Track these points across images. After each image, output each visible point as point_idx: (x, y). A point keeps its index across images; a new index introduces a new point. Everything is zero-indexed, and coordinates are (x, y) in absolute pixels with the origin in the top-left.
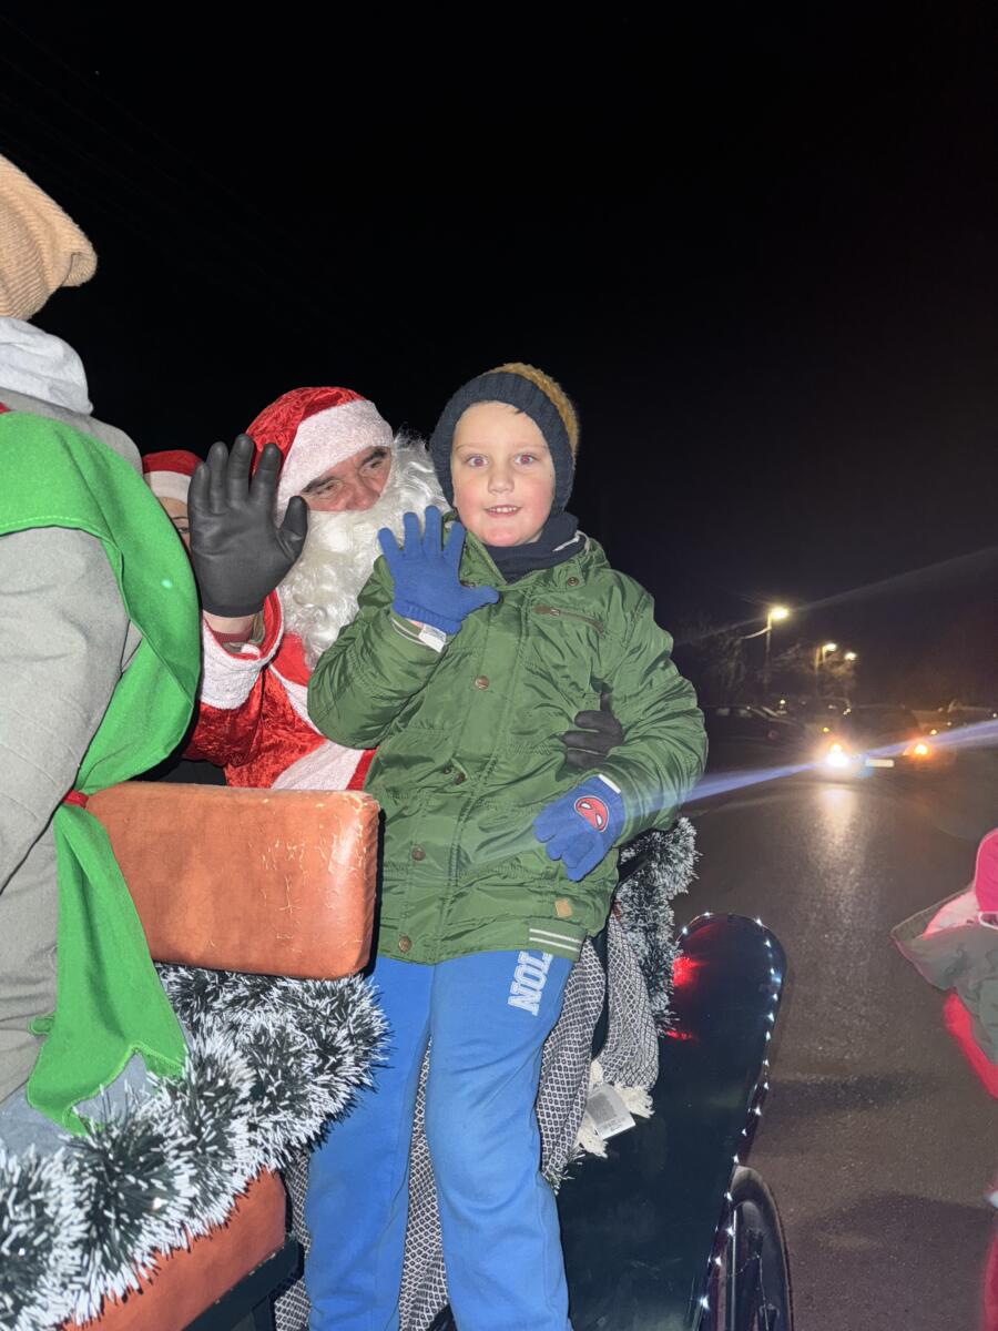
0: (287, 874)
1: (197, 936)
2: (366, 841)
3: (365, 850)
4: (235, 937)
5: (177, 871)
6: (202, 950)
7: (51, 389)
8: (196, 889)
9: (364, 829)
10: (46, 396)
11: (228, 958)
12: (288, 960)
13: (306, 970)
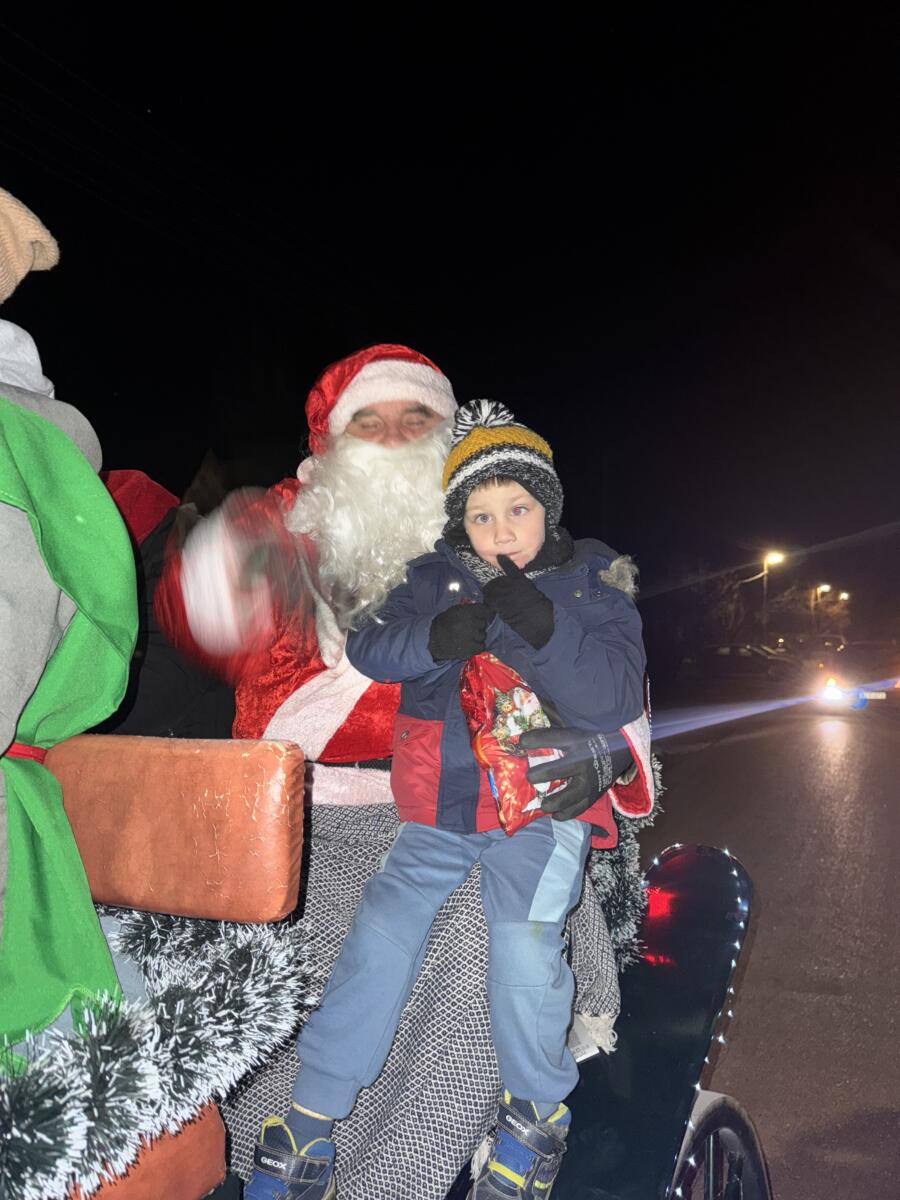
0: (214, 822)
1: (138, 879)
2: (289, 790)
3: (288, 798)
4: (171, 882)
5: (121, 821)
6: (142, 894)
8: (137, 836)
9: (287, 777)
11: (168, 904)
12: (219, 903)
13: (235, 915)
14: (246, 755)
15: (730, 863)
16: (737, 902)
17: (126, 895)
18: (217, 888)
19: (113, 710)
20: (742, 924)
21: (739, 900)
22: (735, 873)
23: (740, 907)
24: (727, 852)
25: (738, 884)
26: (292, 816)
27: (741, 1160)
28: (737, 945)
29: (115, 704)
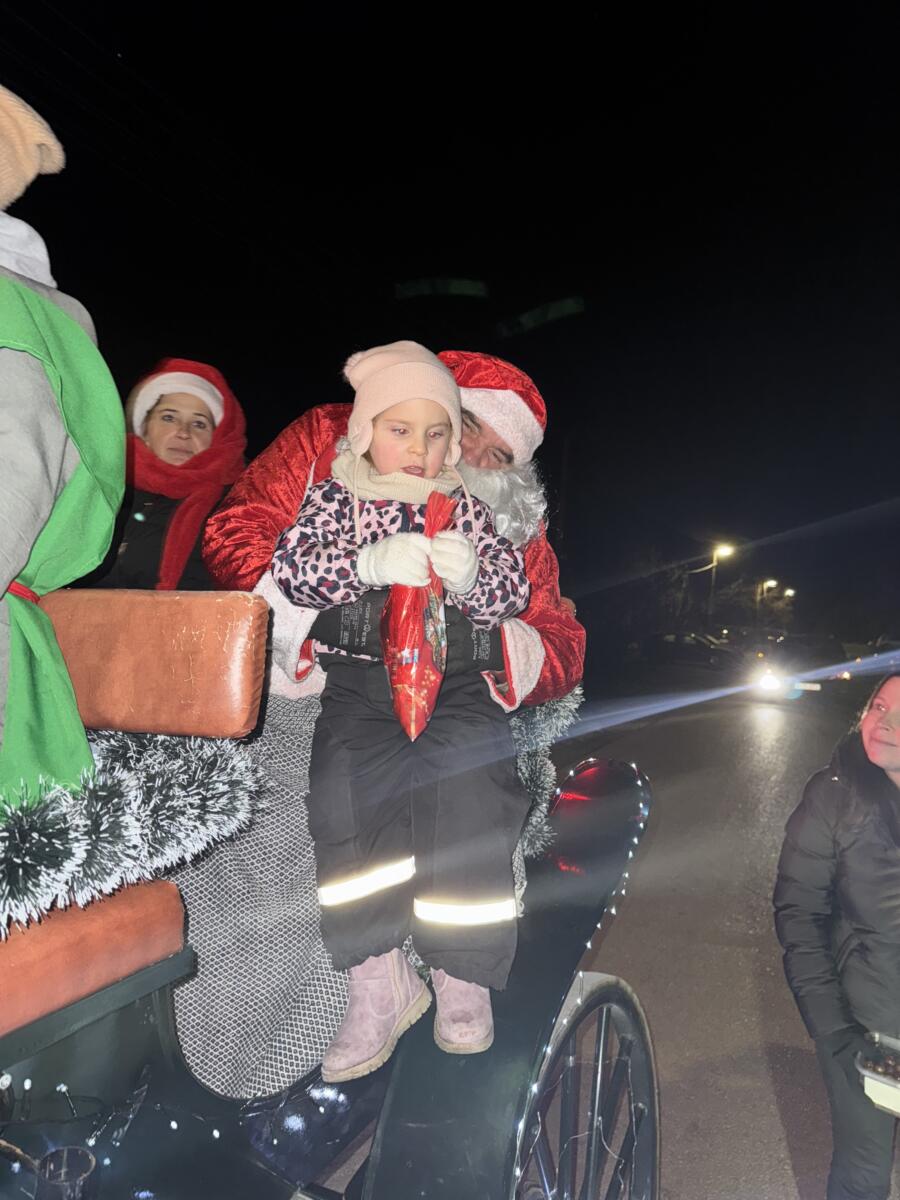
0: (190, 655)
1: (120, 707)
2: (256, 630)
3: (254, 636)
4: (149, 704)
5: (107, 656)
6: (123, 715)
7: (18, 262)
8: (122, 667)
9: (254, 619)
10: (14, 268)
11: (144, 722)
12: (190, 721)
13: (206, 729)
14: (220, 600)
15: (636, 775)
17: (109, 716)
18: (190, 706)
19: (99, 563)
20: (641, 825)
21: (641, 805)
22: (639, 783)
23: (642, 812)
24: (633, 765)
26: (256, 653)
27: (630, 1040)
28: (636, 840)
29: (100, 557)
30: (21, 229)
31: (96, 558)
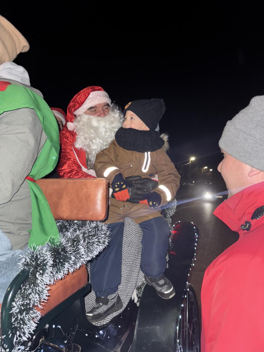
0: (88, 196)
1: (65, 212)
4: (75, 212)
6: (67, 216)
8: (65, 201)
11: (73, 217)
12: (88, 216)
13: (93, 219)
14: (95, 181)
15: (193, 226)
16: (195, 235)
17: (62, 216)
18: (88, 212)
19: (53, 170)
20: (197, 240)
21: (196, 234)
22: (195, 228)
23: (196, 236)
24: (192, 223)
25: (195, 231)
26: (106, 196)
27: (193, 301)
28: (196, 244)
29: (53, 168)
30: (21, 69)
31: (52, 168)
